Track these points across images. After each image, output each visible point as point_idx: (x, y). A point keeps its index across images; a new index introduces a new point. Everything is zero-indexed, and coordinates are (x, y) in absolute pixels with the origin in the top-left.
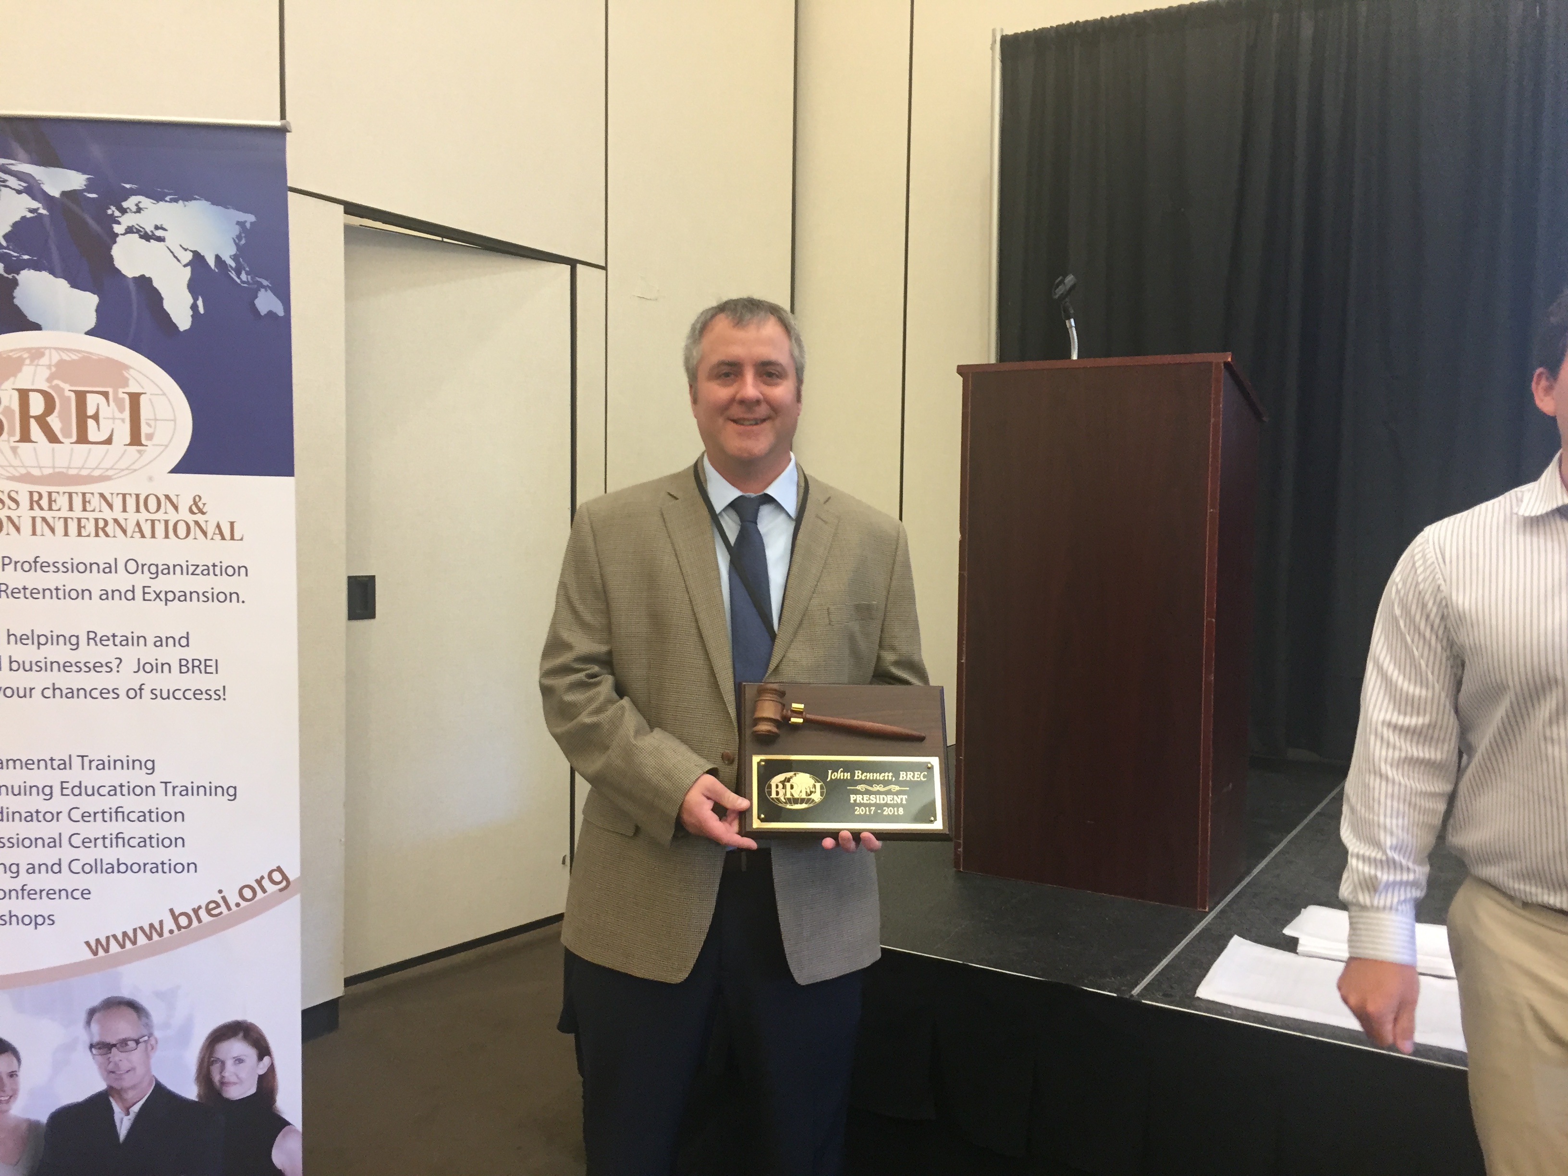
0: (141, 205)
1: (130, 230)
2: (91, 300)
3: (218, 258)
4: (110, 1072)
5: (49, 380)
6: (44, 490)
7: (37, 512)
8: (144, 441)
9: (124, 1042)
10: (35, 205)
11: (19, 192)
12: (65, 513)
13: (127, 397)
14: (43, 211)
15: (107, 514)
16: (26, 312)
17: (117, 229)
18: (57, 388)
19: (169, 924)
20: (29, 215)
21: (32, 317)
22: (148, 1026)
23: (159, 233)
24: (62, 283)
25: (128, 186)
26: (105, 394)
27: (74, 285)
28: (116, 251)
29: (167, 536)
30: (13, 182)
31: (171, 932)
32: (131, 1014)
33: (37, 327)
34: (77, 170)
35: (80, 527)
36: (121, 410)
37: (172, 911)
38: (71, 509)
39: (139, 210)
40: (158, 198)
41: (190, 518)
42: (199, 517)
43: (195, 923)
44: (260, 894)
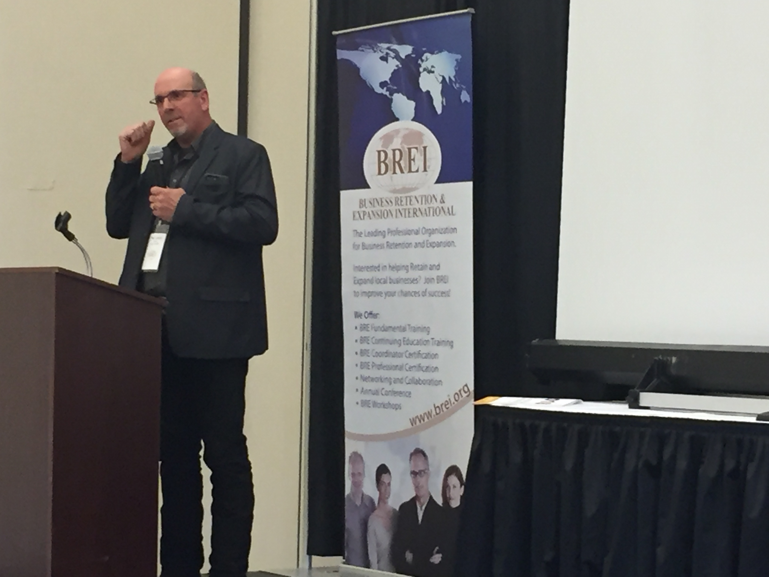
0: (428, 57)
1: (425, 70)
2: (412, 104)
3: (450, 78)
4: (417, 487)
5: (401, 144)
6: (399, 195)
7: (398, 207)
8: (427, 169)
9: (420, 471)
10: (398, 63)
11: (393, 58)
12: (405, 207)
13: (423, 149)
14: (400, 66)
15: (417, 206)
16: (395, 114)
17: (421, 69)
18: (403, 147)
19: (434, 413)
20: (396, 68)
21: (397, 116)
22: (428, 465)
23: (433, 69)
24: (405, 98)
25: (424, 49)
26: (416, 148)
27: (409, 98)
28: (421, 80)
29: (433, 216)
30: (392, 54)
31: (434, 416)
32: (423, 458)
33: (397, 120)
34: (410, 45)
35: (409, 212)
36: (421, 155)
37: (434, 405)
38: (407, 205)
39: (427, 59)
40: (432, 53)
41: (440, 205)
42: (443, 205)
43: (442, 412)
44: (461, 398)
